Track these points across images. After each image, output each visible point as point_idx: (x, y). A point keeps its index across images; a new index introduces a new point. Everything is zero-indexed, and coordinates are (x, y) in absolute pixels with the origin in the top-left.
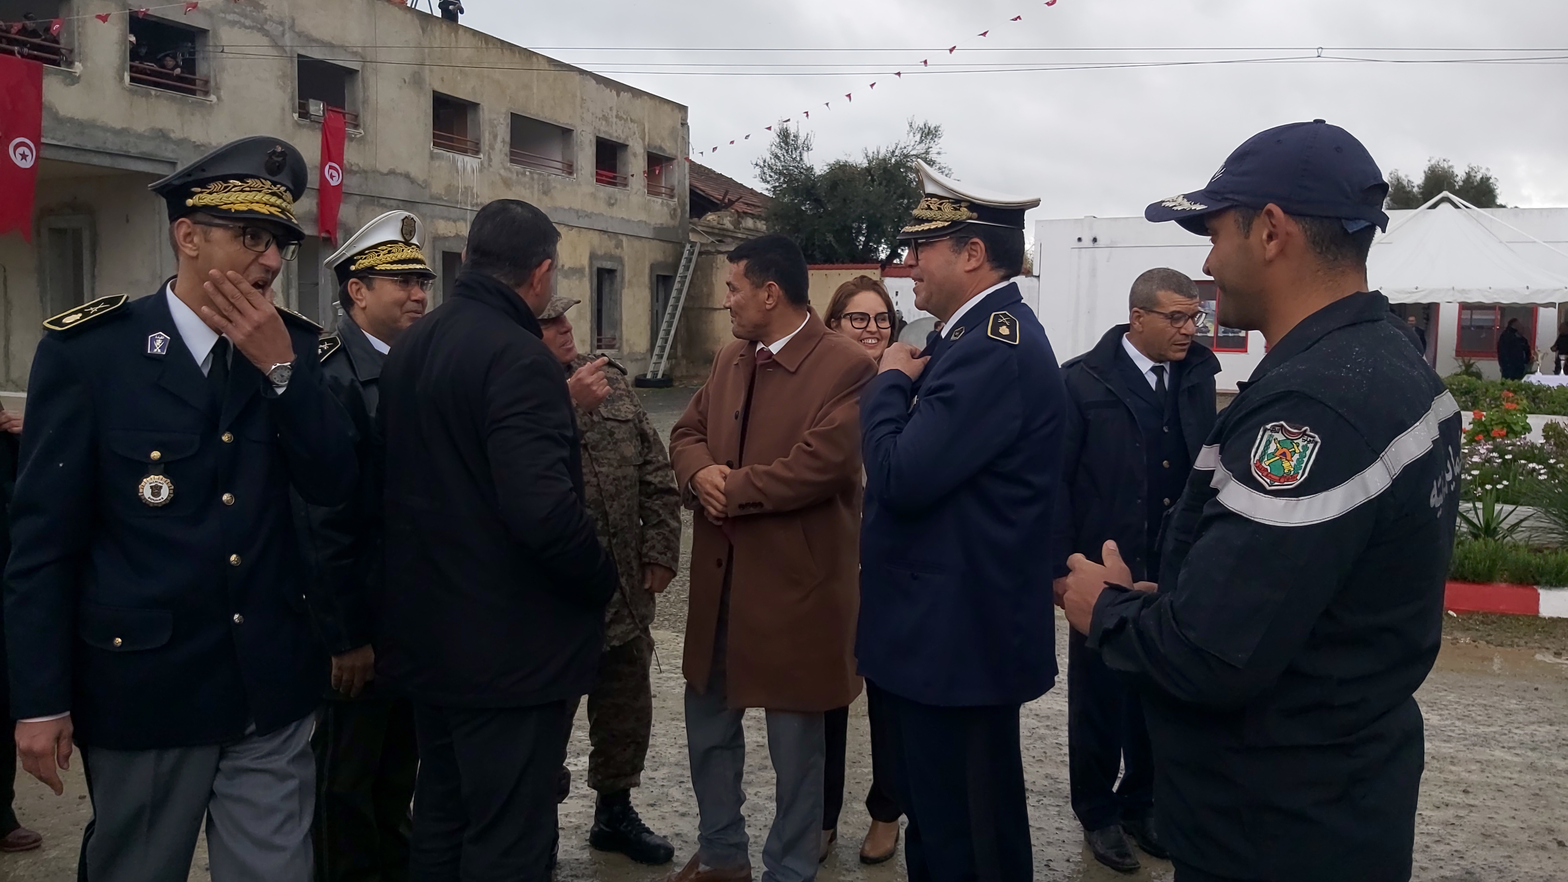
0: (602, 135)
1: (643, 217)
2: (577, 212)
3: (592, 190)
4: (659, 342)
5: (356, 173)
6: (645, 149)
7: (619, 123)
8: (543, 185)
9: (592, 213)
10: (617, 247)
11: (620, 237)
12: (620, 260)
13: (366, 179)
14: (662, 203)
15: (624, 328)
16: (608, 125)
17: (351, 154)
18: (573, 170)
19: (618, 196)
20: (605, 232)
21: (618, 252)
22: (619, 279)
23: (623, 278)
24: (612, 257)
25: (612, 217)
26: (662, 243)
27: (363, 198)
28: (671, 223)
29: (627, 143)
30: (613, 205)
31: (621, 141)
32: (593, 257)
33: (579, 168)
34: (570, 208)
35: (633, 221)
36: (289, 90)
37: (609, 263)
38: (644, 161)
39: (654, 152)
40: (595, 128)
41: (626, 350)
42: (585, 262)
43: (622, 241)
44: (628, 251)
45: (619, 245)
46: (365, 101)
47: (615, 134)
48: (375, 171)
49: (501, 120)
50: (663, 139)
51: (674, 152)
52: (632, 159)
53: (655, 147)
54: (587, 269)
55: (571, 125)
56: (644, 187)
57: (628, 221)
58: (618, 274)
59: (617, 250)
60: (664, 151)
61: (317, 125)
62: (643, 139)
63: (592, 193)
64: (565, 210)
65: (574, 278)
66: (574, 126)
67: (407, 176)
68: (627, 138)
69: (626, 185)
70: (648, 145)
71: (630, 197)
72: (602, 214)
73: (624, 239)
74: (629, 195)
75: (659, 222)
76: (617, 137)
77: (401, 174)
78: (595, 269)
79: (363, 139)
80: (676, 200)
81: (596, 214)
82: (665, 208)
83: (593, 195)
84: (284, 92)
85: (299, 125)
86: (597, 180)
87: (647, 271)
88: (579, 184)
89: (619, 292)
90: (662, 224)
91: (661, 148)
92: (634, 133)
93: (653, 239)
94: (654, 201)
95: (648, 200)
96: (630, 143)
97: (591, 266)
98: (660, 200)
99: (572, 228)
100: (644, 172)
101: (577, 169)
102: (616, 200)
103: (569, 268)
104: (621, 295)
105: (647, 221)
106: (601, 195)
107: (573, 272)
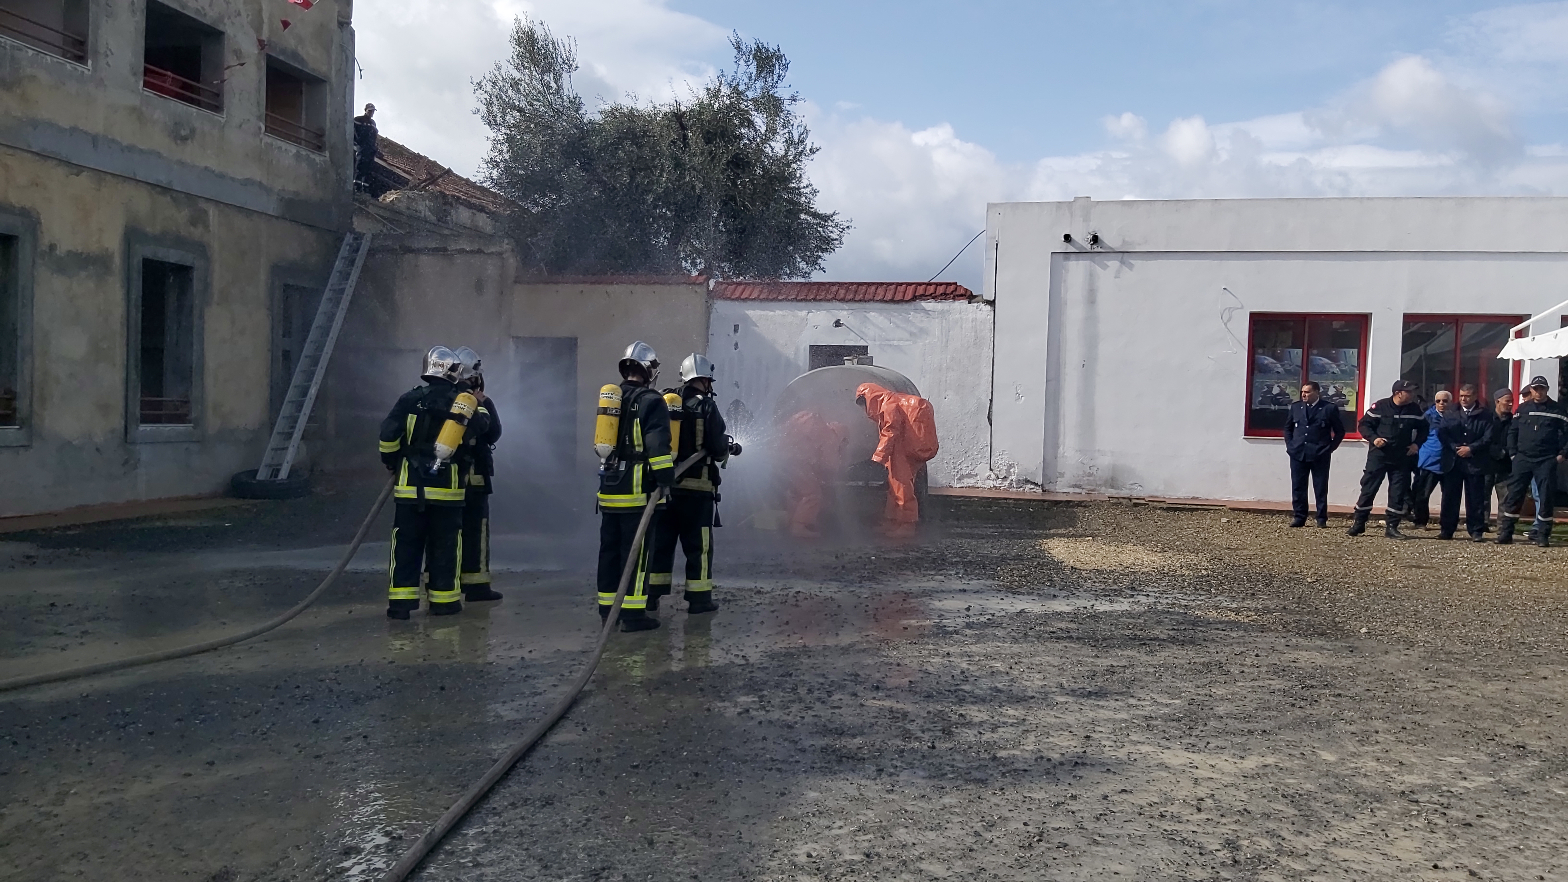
1: (255, 173)
2: (93, 138)
3: (133, 100)
4: (286, 409)
6: (261, 48)
9: (132, 147)
10: (193, 222)
11: (203, 205)
12: (202, 249)
14: (298, 156)
15: (209, 381)
18: (85, 52)
19: (199, 125)
20: (165, 190)
21: (197, 233)
22: (197, 285)
23: (207, 285)
24: (181, 242)
25: (181, 163)
26: (297, 228)
28: (316, 194)
29: (221, 28)
30: (184, 139)
31: (207, 21)
32: (133, 235)
33: (99, 48)
34: (72, 128)
35: (233, 179)
37: (172, 251)
38: (259, 69)
39: (281, 58)
41: (213, 423)
42: (113, 242)
43: (206, 212)
44: (219, 234)
45: (198, 219)
47: (194, 6)
50: (299, 40)
51: (324, 69)
52: (230, 59)
53: (283, 51)
54: (117, 261)
56: (259, 118)
57: (222, 176)
58: (196, 275)
59: (192, 229)
60: (302, 61)
62: (258, 30)
63: (133, 109)
64: (60, 129)
65: (83, 274)
68: (221, 18)
69: (217, 108)
70: (269, 43)
71: (227, 131)
72: (159, 155)
73: (212, 212)
74: (223, 127)
75: (291, 187)
76: (197, 11)
78: (137, 262)
80: (327, 154)
81: (141, 151)
82: (304, 165)
83: (137, 113)
86: (147, 84)
87: (263, 276)
88: (99, 83)
89: (196, 312)
90: (297, 193)
91: (295, 55)
92: (239, 14)
93: (277, 218)
94: (280, 148)
95: (267, 143)
96: (229, 30)
97: (127, 254)
98: (293, 149)
99: (78, 169)
100: (259, 91)
101: (96, 52)
102: (193, 131)
103: (69, 252)
104: (201, 317)
105: (264, 182)
106: (157, 115)
107: (79, 261)
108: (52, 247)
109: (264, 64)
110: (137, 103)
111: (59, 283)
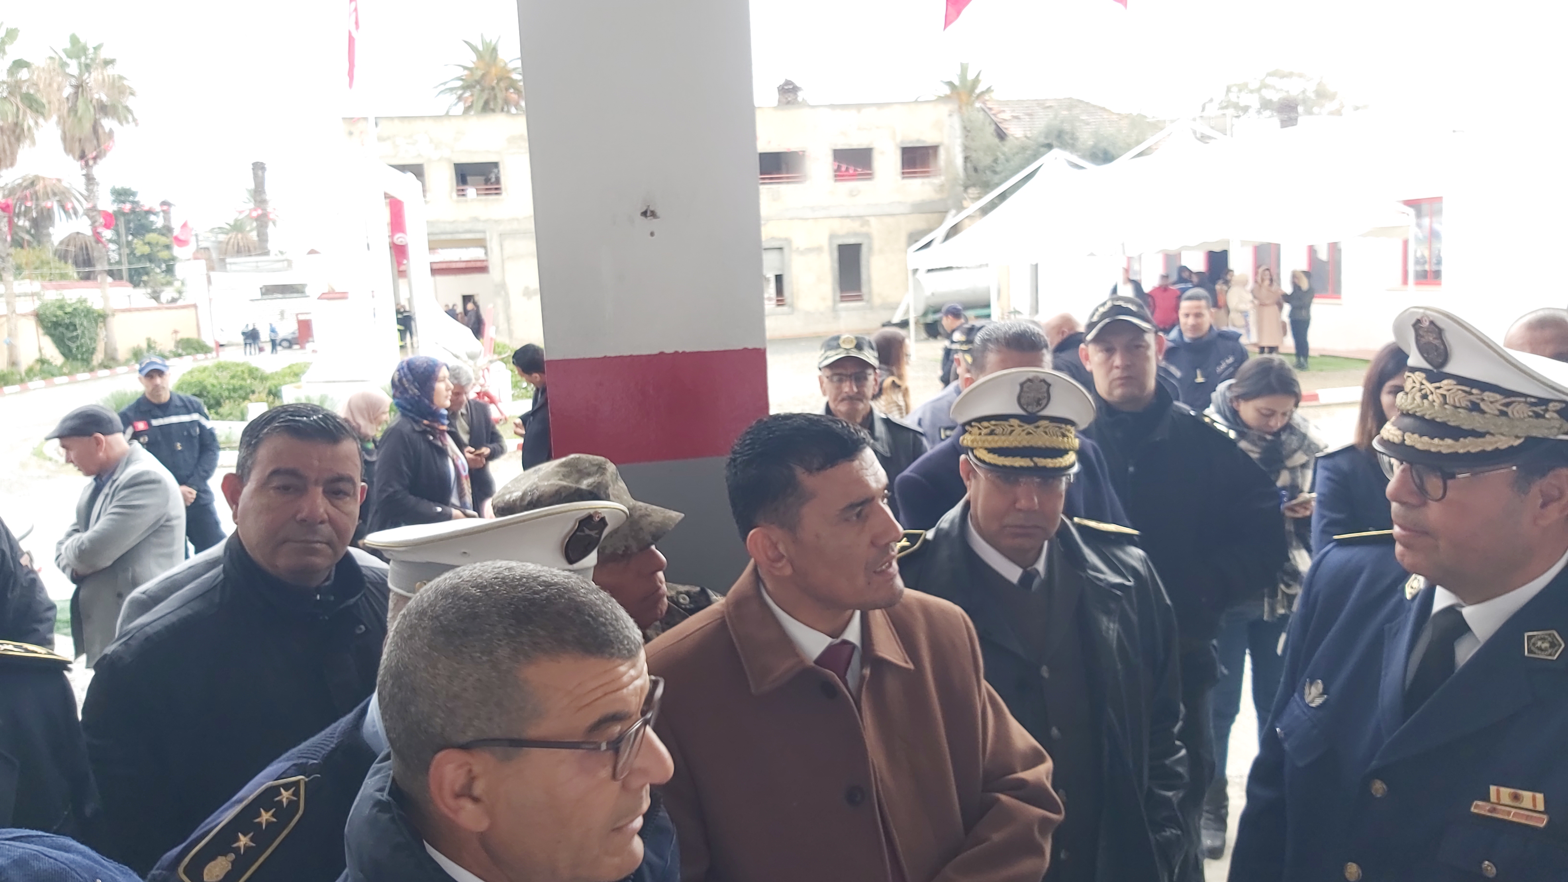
0: (840, 147)
1: (896, 198)
2: (812, 207)
6: (898, 146)
7: (860, 133)
8: (772, 195)
9: (830, 206)
10: (862, 226)
11: (867, 218)
12: (868, 236)
14: (924, 183)
15: (874, 284)
16: (846, 138)
19: (860, 188)
20: (848, 217)
21: (864, 229)
22: (864, 250)
23: (870, 249)
24: (856, 234)
25: (855, 205)
26: (923, 215)
28: (937, 197)
29: (871, 146)
30: (855, 195)
31: (864, 146)
32: (832, 237)
33: (813, 175)
34: (803, 207)
35: (883, 204)
37: (852, 239)
38: (897, 155)
39: (911, 145)
40: (832, 144)
41: (877, 301)
42: (824, 241)
43: (869, 220)
44: (875, 227)
45: (865, 224)
47: (855, 143)
50: (922, 133)
51: (939, 140)
52: (878, 158)
53: (912, 142)
54: (827, 247)
55: (803, 147)
56: (898, 174)
57: (877, 204)
58: (864, 246)
59: (862, 228)
60: (924, 142)
62: (895, 140)
63: (830, 191)
64: (798, 208)
65: (812, 254)
66: (806, 147)
68: (871, 143)
70: (903, 142)
71: (875, 186)
72: (843, 205)
73: (873, 220)
74: (873, 185)
75: (919, 198)
76: (858, 145)
78: (835, 247)
80: (943, 177)
81: (834, 206)
82: (930, 185)
83: (832, 192)
86: (836, 181)
88: (814, 187)
90: (924, 200)
91: (918, 141)
92: (883, 137)
93: (910, 214)
94: (913, 183)
95: (903, 184)
96: (875, 145)
97: (830, 244)
98: (922, 180)
99: (807, 219)
100: (897, 163)
101: (808, 177)
102: (858, 191)
103: (804, 249)
104: (868, 262)
105: (902, 200)
106: (843, 189)
107: (810, 250)
108: (798, 248)
109: (900, 152)
110: (832, 188)
111: (802, 259)
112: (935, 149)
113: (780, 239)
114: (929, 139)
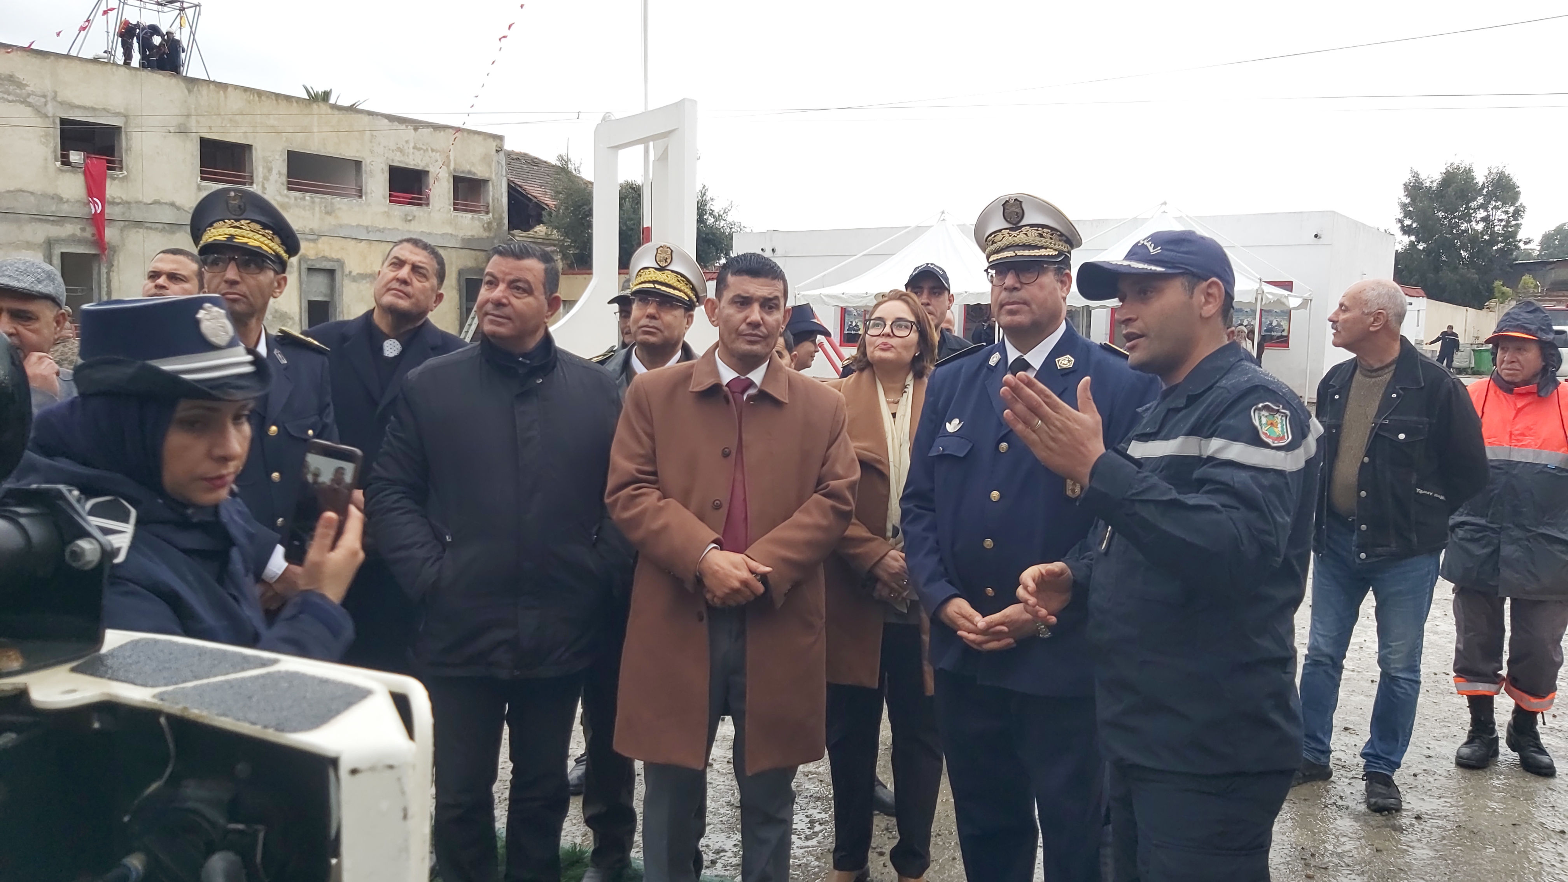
0: (395, 164)
1: (449, 230)
2: (367, 228)
3: (385, 208)
5: (118, 204)
6: (450, 173)
7: (417, 153)
8: (325, 207)
9: (384, 229)
13: (129, 209)
14: (473, 218)
16: (404, 155)
17: (113, 189)
18: (362, 194)
19: (416, 214)
26: (473, 252)
27: (127, 223)
28: (485, 234)
29: (427, 169)
30: (410, 221)
31: (420, 168)
33: (369, 191)
34: (358, 226)
35: (436, 234)
36: (51, 145)
38: (449, 182)
39: (462, 175)
40: (387, 158)
46: (129, 149)
47: (412, 163)
48: (138, 202)
49: (277, 157)
50: (473, 164)
51: (487, 174)
52: (432, 182)
53: (463, 172)
55: (359, 157)
56: (450, 205)
60: (474, 174)
61: (79, 170)
62: (448, 166)
63: (385, 212)
64: (352, 226)
65: (364, 281)
66: (363, 158)
67: (172, 204)
68: (427, 166)
69: (428, 204)
70: (455, 170)
71: (432, 214)
72: (398, 229)
74: (430, 212)
75: (469, 234)
76: (415, 165)
77: (166, 203)
79: (125, 178)
80: (491, 215)
81: (389, 229)
82: (479, 223)
83: (387, 214)
84: (47, 147)
85: (61, 170)
86: (390, 201)
88: (369, 205)
90: (473, 236)
91: (469, 172)
92: (437, 161)
93: (462, 249)
94: (462, 216)
95: (454, 216)
96: (431, 169)
98: (469, 215)
99: (361, 241)
100: (449, 193)
101: (366, 193)
102: (414, 217)
103: (358, 274)
105: (454, 233)
106: (396, 213)
107: (363, 276)
108: (350, 272)
109: (452, 180)
110: (387, 210)
111: (354, 285)
112: (486, 182)
113: (332, 260)
114: (480, 172)
